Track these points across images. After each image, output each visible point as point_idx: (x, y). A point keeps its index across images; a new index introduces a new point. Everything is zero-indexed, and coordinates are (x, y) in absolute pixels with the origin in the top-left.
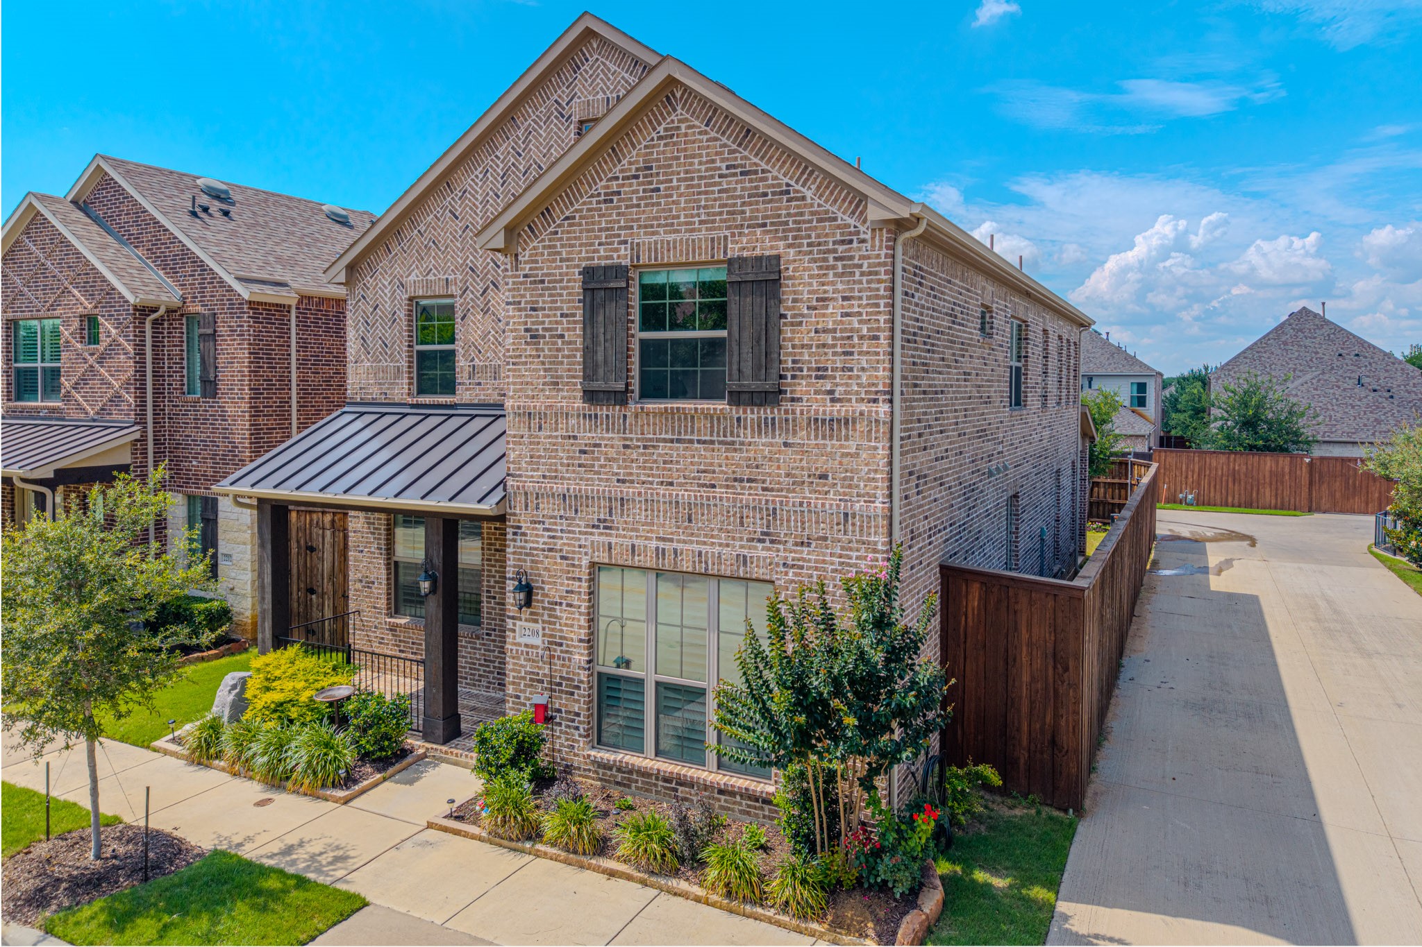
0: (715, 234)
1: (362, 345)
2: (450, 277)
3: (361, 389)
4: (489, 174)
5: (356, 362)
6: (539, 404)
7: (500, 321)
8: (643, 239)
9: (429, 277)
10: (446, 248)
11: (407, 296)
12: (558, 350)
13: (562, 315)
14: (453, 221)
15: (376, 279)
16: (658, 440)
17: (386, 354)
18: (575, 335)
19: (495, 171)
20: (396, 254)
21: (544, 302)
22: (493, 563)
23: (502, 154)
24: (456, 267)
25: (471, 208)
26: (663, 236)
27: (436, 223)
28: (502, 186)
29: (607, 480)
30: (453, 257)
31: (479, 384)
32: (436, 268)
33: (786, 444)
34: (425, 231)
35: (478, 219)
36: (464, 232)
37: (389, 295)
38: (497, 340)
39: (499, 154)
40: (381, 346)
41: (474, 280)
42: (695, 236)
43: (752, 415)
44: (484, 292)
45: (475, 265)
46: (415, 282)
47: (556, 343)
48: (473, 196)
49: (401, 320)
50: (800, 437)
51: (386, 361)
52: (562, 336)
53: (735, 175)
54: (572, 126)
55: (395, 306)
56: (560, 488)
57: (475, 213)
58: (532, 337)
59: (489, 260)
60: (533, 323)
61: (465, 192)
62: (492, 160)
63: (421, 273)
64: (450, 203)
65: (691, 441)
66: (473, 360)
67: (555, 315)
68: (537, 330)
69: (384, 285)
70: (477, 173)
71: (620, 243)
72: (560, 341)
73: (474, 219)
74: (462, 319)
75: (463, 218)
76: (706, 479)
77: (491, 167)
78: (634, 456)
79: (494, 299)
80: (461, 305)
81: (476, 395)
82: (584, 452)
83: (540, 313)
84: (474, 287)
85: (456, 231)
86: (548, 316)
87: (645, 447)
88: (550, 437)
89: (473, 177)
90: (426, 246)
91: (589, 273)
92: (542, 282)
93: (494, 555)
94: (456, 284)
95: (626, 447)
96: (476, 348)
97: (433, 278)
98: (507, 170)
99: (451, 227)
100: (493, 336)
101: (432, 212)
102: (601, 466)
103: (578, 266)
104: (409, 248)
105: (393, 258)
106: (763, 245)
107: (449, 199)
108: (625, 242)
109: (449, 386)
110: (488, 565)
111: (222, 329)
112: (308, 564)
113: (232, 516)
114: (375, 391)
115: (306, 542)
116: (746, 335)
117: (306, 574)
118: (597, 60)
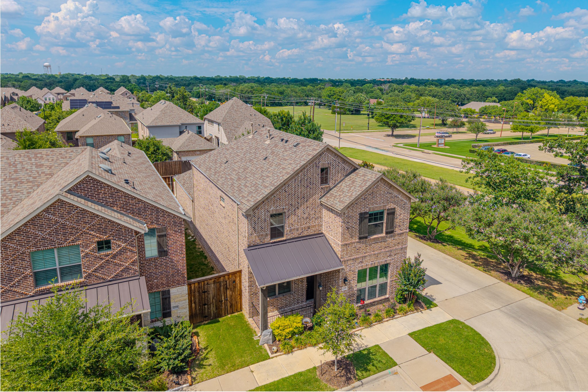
0: (384, 204)
1: (254, 229)
2: (284, 207)
3: (253, 242)
5: (251, 234)
6: (349, 242)
7: (299, 216)
8: (371, 206)
9: (277, 208)
10: (283, 200)
11: (270, 214)
12: (353, 230)
13: (354, 223)
15: (259, 210)
16: (372, 244)
17: (263, 230)
18: (357, 227)
21: (350, 221)
24: (286, 204)
25: (291, 189)
26: (375, 205)
27: (280, 194)
28: (300, 183)
29: (362, 253)
31: (293, 233)
32: (280, 206)
33: (393, 239)
34: (276, 196)
36: (288, 195)
37: (263, 214)
38: (298, 221)
40: (260, 228)
41: (292, 207)
42: (381, 205)
43: (389, 235)
45: (292, 204)
46: (272, 210)
48: (291, 186)
49: (267, 220)
50: (396, 237)
51: (262, 232)
53: (388, 193)
54: (319, 169)
55: (265, 216)
56: (352, 258)
58: (347, 228)
59: (296, 202)
61: (289, 185)
62: (297, 177)
63: (274, 207)
64: (284, 188)
65: (378, 242)
66: (291, 227)
69: (262, 212)
71: (367, 207)
72: (353, 228)
73: (292, 192)
74: (288, 218)
75: (288, 192)
78: (368, 247)
79: (297, 211)
80: (287, 214)
81: (292, 236)
82: (358, 249)
83: (349, 223)
84: (292, 209)
85: (286, 195)
86: (351, 224)
87: (370, 245)
88: (351, 248)
89: (291, 181)
90: (276, 200)
91: (361, 214)
92: (350, 217)
94: (286, 209)
95: (366, 246)
96: (292, 224)
97: (279, 208)
98: (302, 180)
101: (278, 191)
102: (361, 251)
103: (358, 213)
104: (270, 201)
105: (265, 204)
106: (392, 206)
109: (281, 234)
111: (170, 232)
112: (203, 297)
113: (178, 293)
114: (258, 242)
115: (202, 291)
116: (389, 222)
117: (202, 300)
118: (326, 154)
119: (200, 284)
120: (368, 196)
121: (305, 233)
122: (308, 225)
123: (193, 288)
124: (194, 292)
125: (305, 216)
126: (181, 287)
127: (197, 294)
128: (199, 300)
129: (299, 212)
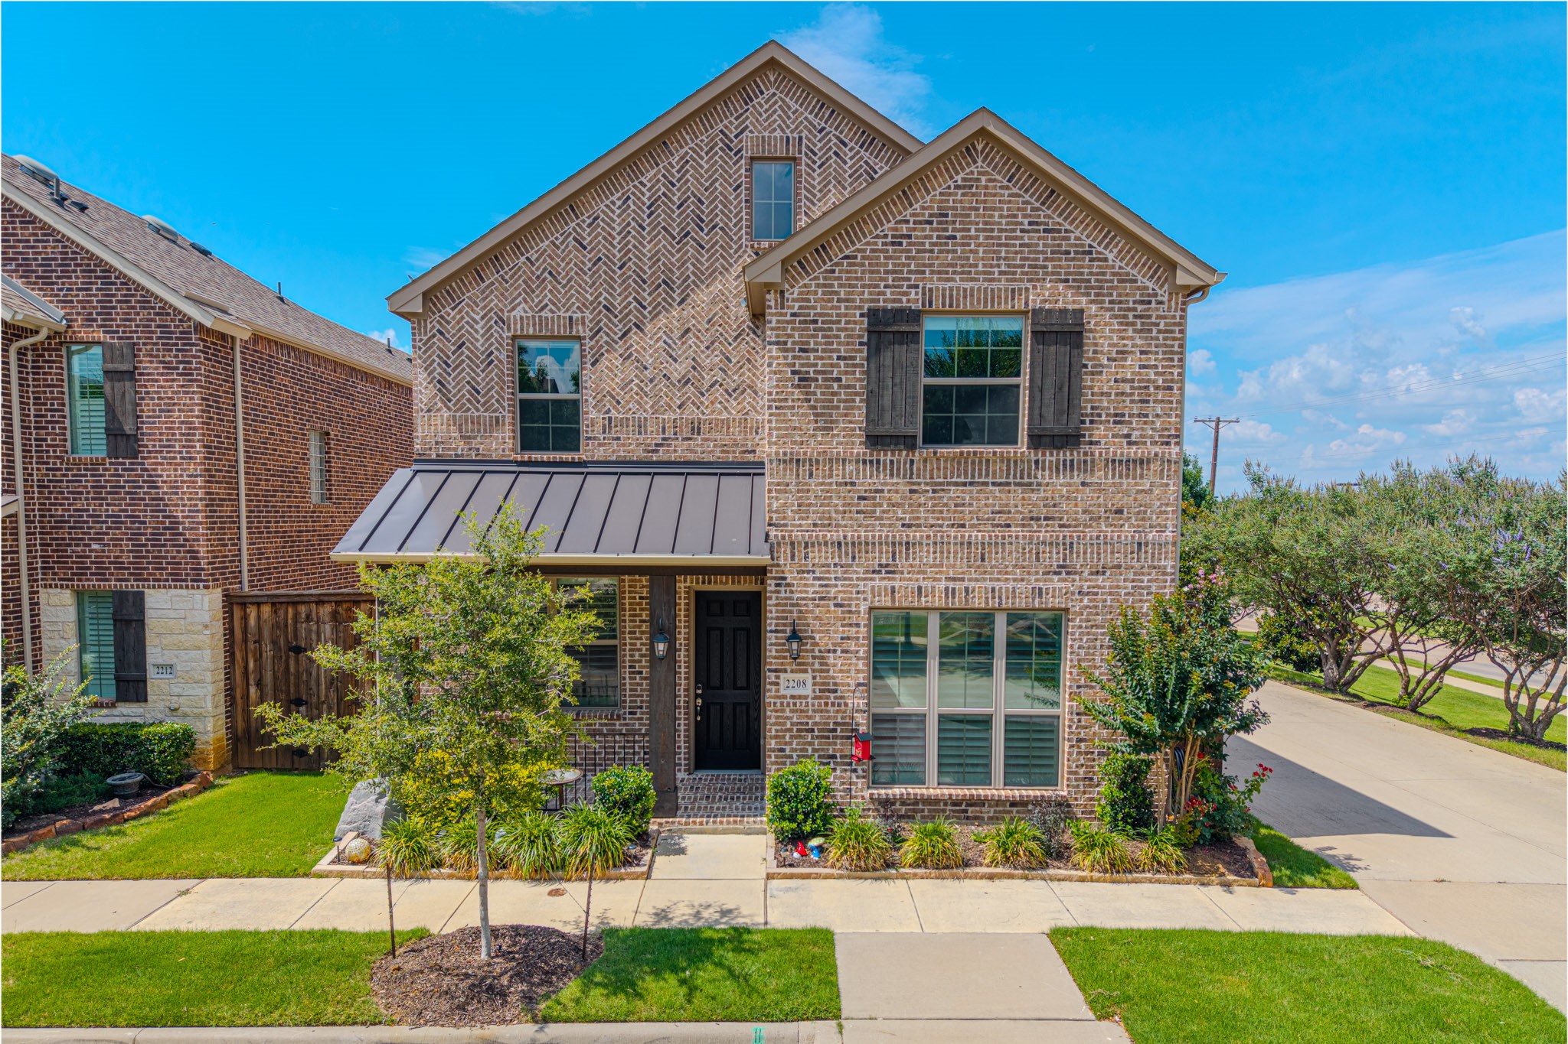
0: (1015, 285)
1: (439, 390)
2: (575, 316)
3: (437, 443)
4: (630, 202)
5: (429, 411)
6: (811, 449)
7: (646, 369)
8: (935, 283)
9: (543, 314)
10: (569, 281)
11: (510, 334)
12: (834, 394)
13: (839, 358)
14: (578, 251)
15: (460, 311)
16: (949, 484)
17: (478, 402)
18: (857, 378)
19: (639, 199)
20: (492, 284)
21: (816, 343)
22: (638, 635)
23: (650, 181)
24: (584, 304)
25: (605, 238)
26: (958, 282)
27: (553, 251)
28: (649, 216)
29: (890, 525)
30: (579, 293)
31: (618, 439)
32: (554, 304)
33: (1083, 484)
34: (537, 260)
35: (615, 251)
36: (595, 264)
37: (482, 332)
39: (645, 181)
40: (469, 392)
41: (610, 320)
42: (994, 285)
43: (1050, 457)
44: (625, 334)
45: (611, 304)
46: (522, 318)
47: (831, 387)
48: (608, 225)
49: (500, 361)
50: (1098, 476)
51: (478, 410)
52: (839, 380)
53: (1038, 231)
54: (743, 161)
55: (491, 344)
56: (832, 535)
57: (611, 244)
58: (800, 380)
59: (630, 299)
60: (802, 365)
61: (596, 219)
62: (635, 186)
63: (531, 308)
64: (574, 229)
65: (986, 484)
66: (609, 411)
67: (830, 358)
68: (808, 373)
69: (474, 320)
70: (614, 198)
71: (909, 287)
72: (835, 385)
73: (608, 250)
74: (593, 364)
75: (593, 249)
76: (1000, 519)
77: (634, 194)
78: (922, 500)
79: (638, 343)
80: (591, 348)
81: (614, 452)
82: (865, 498)
83: (812, 355)
84: (610, 329)
85: (584, 263)
86: (822, 358)
87: (934, 491)
88: (822, 484)
89: (608, 202)
90: (538, 278)
91: (873, 315)
92: (815, 322)
93: (640, 627)
94: (583, 324)
95: (912, 491)
96: (613, 398)
97: (550, 315)
98: (656, 200)
99: (576, 257)
100: (637, 385)
101: (547, 238)
102: (884, 512)
103: (860, 308)
104: (512, 277)
105: (487, 287)
106: (1067, 299)
107: (573, 224)
108: (917, 287)
109: (569, 438)
110: (630, 638)
111: (148, 365)
112: (292, 669)
113: (172, 614)
114: (460, 447)
115: (287, 641)
116: (1049, 382)
117: (287, 681)
118: (774, 94)
119: (281, 612)
120: (914, 229)
121: (679, 451)
122: (691, 413)
123: (252, 622)
124: (257, 642)
125: (678, 370)
126: (184, 592)
127: (268, 652)
128: (275, 678)
129: (647, 344)
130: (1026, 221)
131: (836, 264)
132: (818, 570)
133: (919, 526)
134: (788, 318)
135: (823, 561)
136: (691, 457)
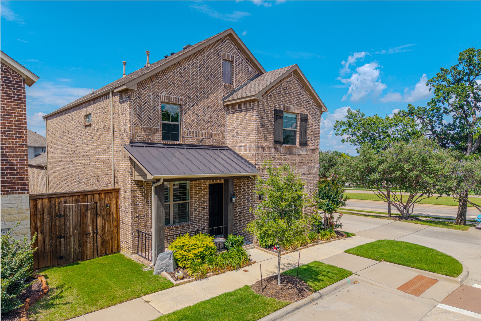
0: (297, 107)
1: (138, 118)
2: (180, 98)
3: (137, 136)
4: (194, 65)
5: (135, 125)
6: (263, 144)
7: (198, 117)
8: (285, 105)
9: (170, 96)
10: (178, 86)
11: (161, 101)
12: (268, 130)
13: (269, 121)
14: (181, 77)
15: (145, 91)
16: (287, 154)
17: (151, 123)
18: (271, 126)
19: (197, 64)
20: (155, 83)
21: (265, 117)
23: (199, 60)
24: (182, 94)
25: (188, 75)
26: (289, 105)
27: (173, 76)
28: (199, 70)
29: (277, 164)
30: (181, 91)
31: (191, 138)
32: (174, 93)
33: (307, 154)
34: (169, 78)
35: (190, 79)
36: (185, 82)
37: (152, 99)
38: (197, 123)
39: (198, 59)
40: (148, 119)
41: (189, 101)
42: (294, 107)
43: (302, 148)
44: (193, 105)
45: (190, 95)
46: (164, 96)
47: (267, 128)
48: (189, 71)
49: (158, 110)
50: (309, 153)
51: (151, 126)
52: (269, 126)
53: (301, 95)
54: (221, 60)
55: (155, 104)
57: (189, 77)
58: (262, 126)
59: (194, 95)
60: (262, 122)
61: (185, 68)
62: (195, 60)
63: (167, 93)
64: (179, 70)
65: (292, 154)
66: (189, 129)
67: (267, 121)
68: (263, 124)
69: (150, 95)
70: (190, 63)
71: (281, 105)
72: (268, 128)
73: (189, 79)
74: (185, 114)
75: (185, 77)
76: (295, 162)
77: (195, 62)
78: (283, 158)
79: (196, 109)
80: (184, 109)
81: (190, 142)
82: (273, 157)
83: (264, 119)
84: (189, 103)
85: (182, 81)
86: (266, 121)
87: (285, 156)
88: (266, 153)
89: (188, 64)
90: (169, 84)
91: (275, 111)
92: (264, 111)
94: (182, 101)
95: (281, 156)
96: (190, 125)
97: (173, 96)
98: (201, 66)
99: (180, 79)
100: (196, 121)
101: (172, 71)
102: (276, 161)
103: (273, 108)
104: (161, 82)
105: (154, 84)
106: (305, 112)
108: (282, 105)
109: (176, 137)
112: (57, 224)
113: (10, 206)
114: (145, 138)
115: (55, 213)
118: (228, 43)
119: (53, 201)
120: (282, 90)
121: (207, 142)
122: (209, 131)
123: (39, 206)
124: (42, 214)
125: (207, 118)
127: (47, 218)
128: (51, 229)
129: (199, 109)
130: (299, 92)
131: (268, 97)
132: (264, 176)
133: (282, 164)
134: (260, 109)
135: (265, 174)
136: (210, 144)
